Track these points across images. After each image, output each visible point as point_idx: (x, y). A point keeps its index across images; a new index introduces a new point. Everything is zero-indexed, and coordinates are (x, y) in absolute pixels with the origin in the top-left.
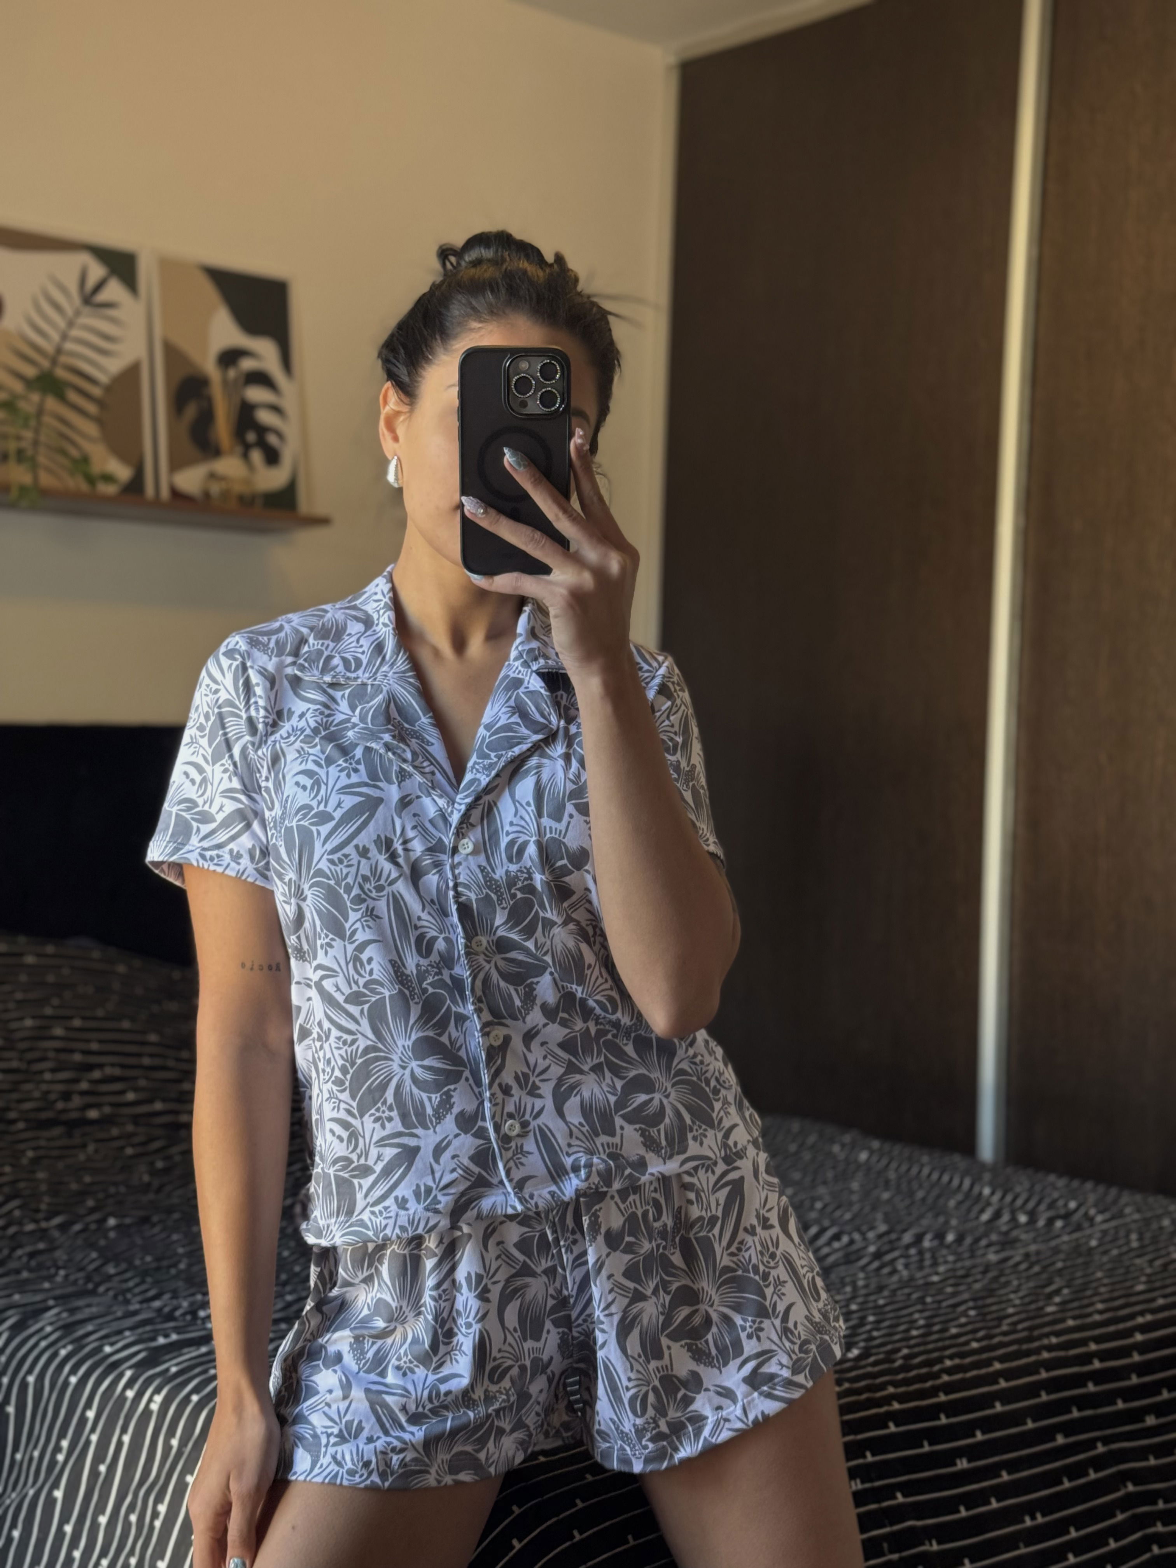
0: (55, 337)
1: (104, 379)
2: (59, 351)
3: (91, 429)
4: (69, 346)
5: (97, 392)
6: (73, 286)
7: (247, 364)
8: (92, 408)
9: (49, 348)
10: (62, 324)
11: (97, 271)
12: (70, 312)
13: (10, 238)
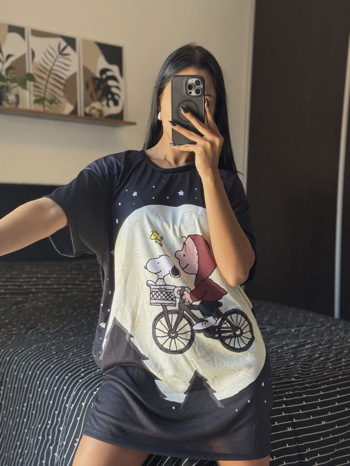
0: (51, 65)
1: (65, 78)
2: (52, 69)
3: (61, 93)
4: (55, 68)
5: (63, 82)
6: (56, 49)
7: (109, 74)
8: (61, 87)
9: (48, 68)
10: (53, 61)
11: (63, 44)
12: (55, 57)
13: (37, 33)
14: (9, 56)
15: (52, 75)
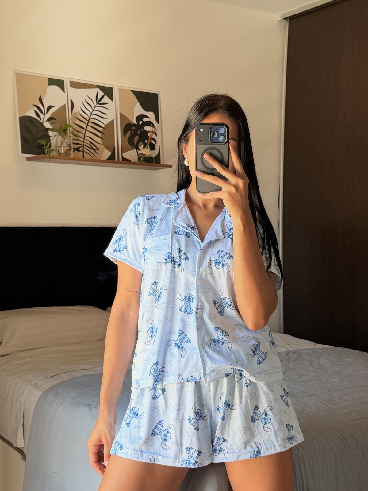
0: (89, 114)
1: (103, 126)
2: (90, 118)
3: (99, 140)
4: (93, 116)
5: (101, 129)
6: (94, 99)
7: (145, 120)
8: (99, 134)
9: (87, 118)
10: (91, 111)
11: (101, 94)
12: (93, 107)
13: (75, 85)
14: (50, 107)
15: (90, 124)
